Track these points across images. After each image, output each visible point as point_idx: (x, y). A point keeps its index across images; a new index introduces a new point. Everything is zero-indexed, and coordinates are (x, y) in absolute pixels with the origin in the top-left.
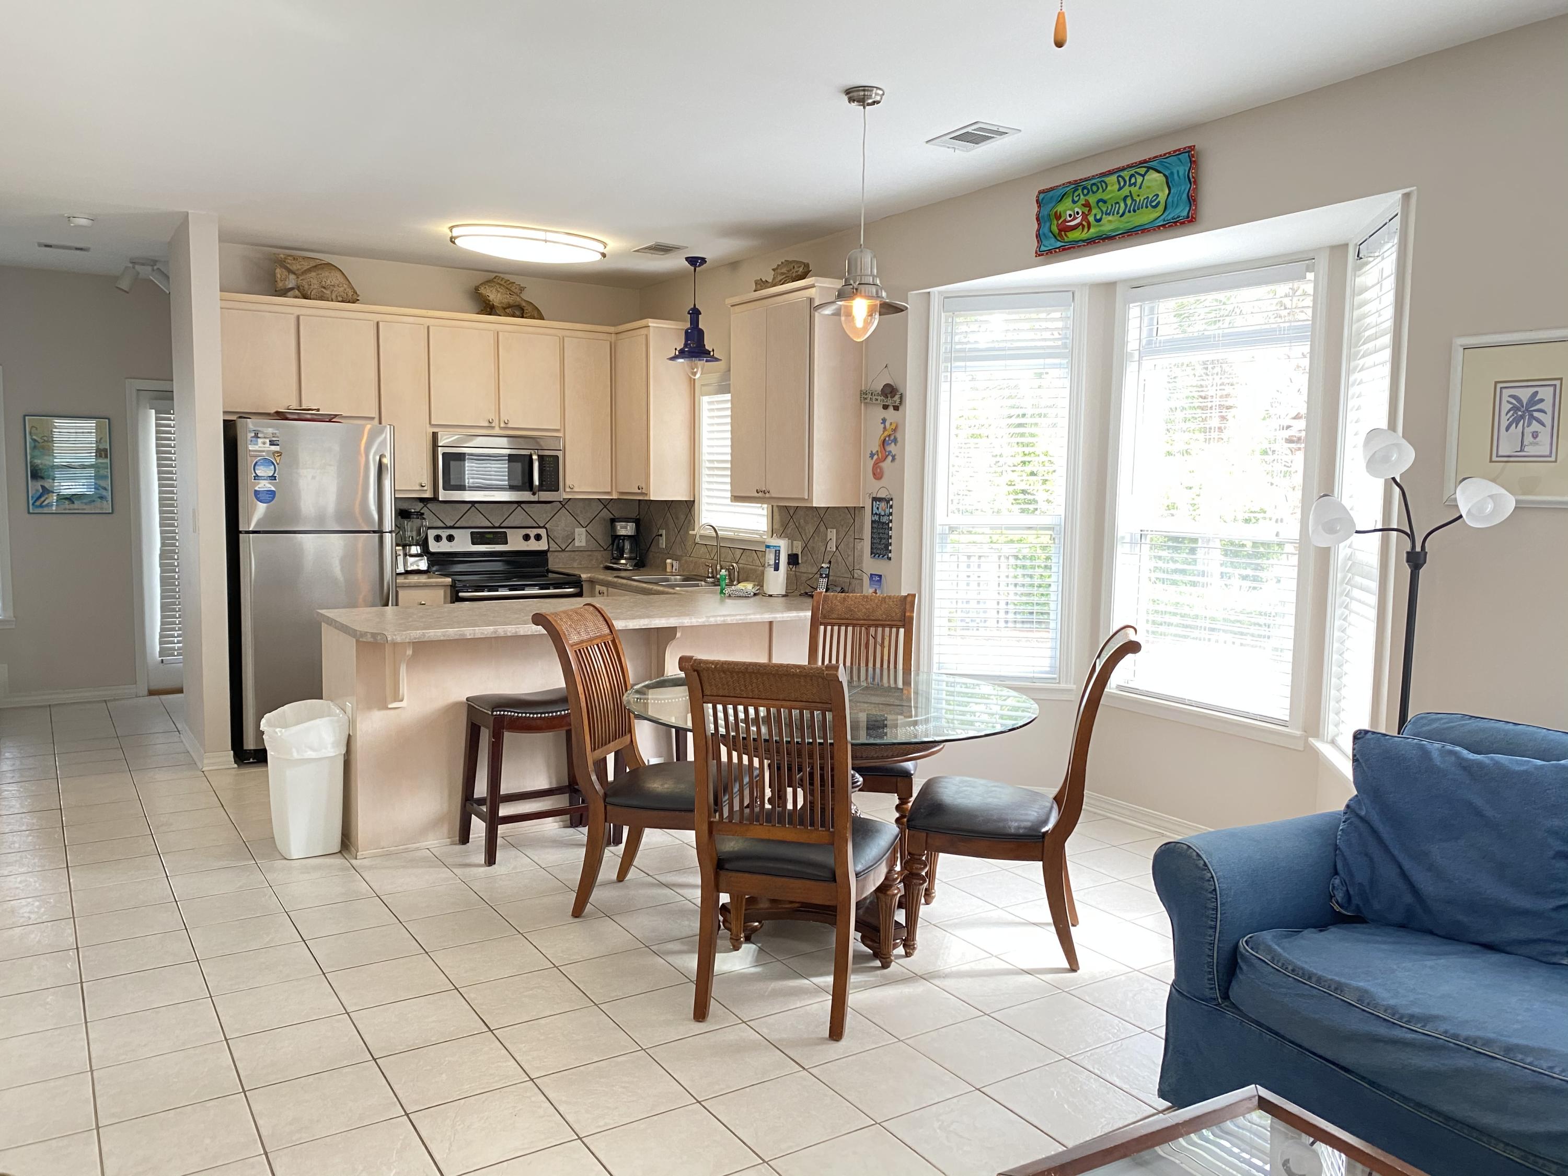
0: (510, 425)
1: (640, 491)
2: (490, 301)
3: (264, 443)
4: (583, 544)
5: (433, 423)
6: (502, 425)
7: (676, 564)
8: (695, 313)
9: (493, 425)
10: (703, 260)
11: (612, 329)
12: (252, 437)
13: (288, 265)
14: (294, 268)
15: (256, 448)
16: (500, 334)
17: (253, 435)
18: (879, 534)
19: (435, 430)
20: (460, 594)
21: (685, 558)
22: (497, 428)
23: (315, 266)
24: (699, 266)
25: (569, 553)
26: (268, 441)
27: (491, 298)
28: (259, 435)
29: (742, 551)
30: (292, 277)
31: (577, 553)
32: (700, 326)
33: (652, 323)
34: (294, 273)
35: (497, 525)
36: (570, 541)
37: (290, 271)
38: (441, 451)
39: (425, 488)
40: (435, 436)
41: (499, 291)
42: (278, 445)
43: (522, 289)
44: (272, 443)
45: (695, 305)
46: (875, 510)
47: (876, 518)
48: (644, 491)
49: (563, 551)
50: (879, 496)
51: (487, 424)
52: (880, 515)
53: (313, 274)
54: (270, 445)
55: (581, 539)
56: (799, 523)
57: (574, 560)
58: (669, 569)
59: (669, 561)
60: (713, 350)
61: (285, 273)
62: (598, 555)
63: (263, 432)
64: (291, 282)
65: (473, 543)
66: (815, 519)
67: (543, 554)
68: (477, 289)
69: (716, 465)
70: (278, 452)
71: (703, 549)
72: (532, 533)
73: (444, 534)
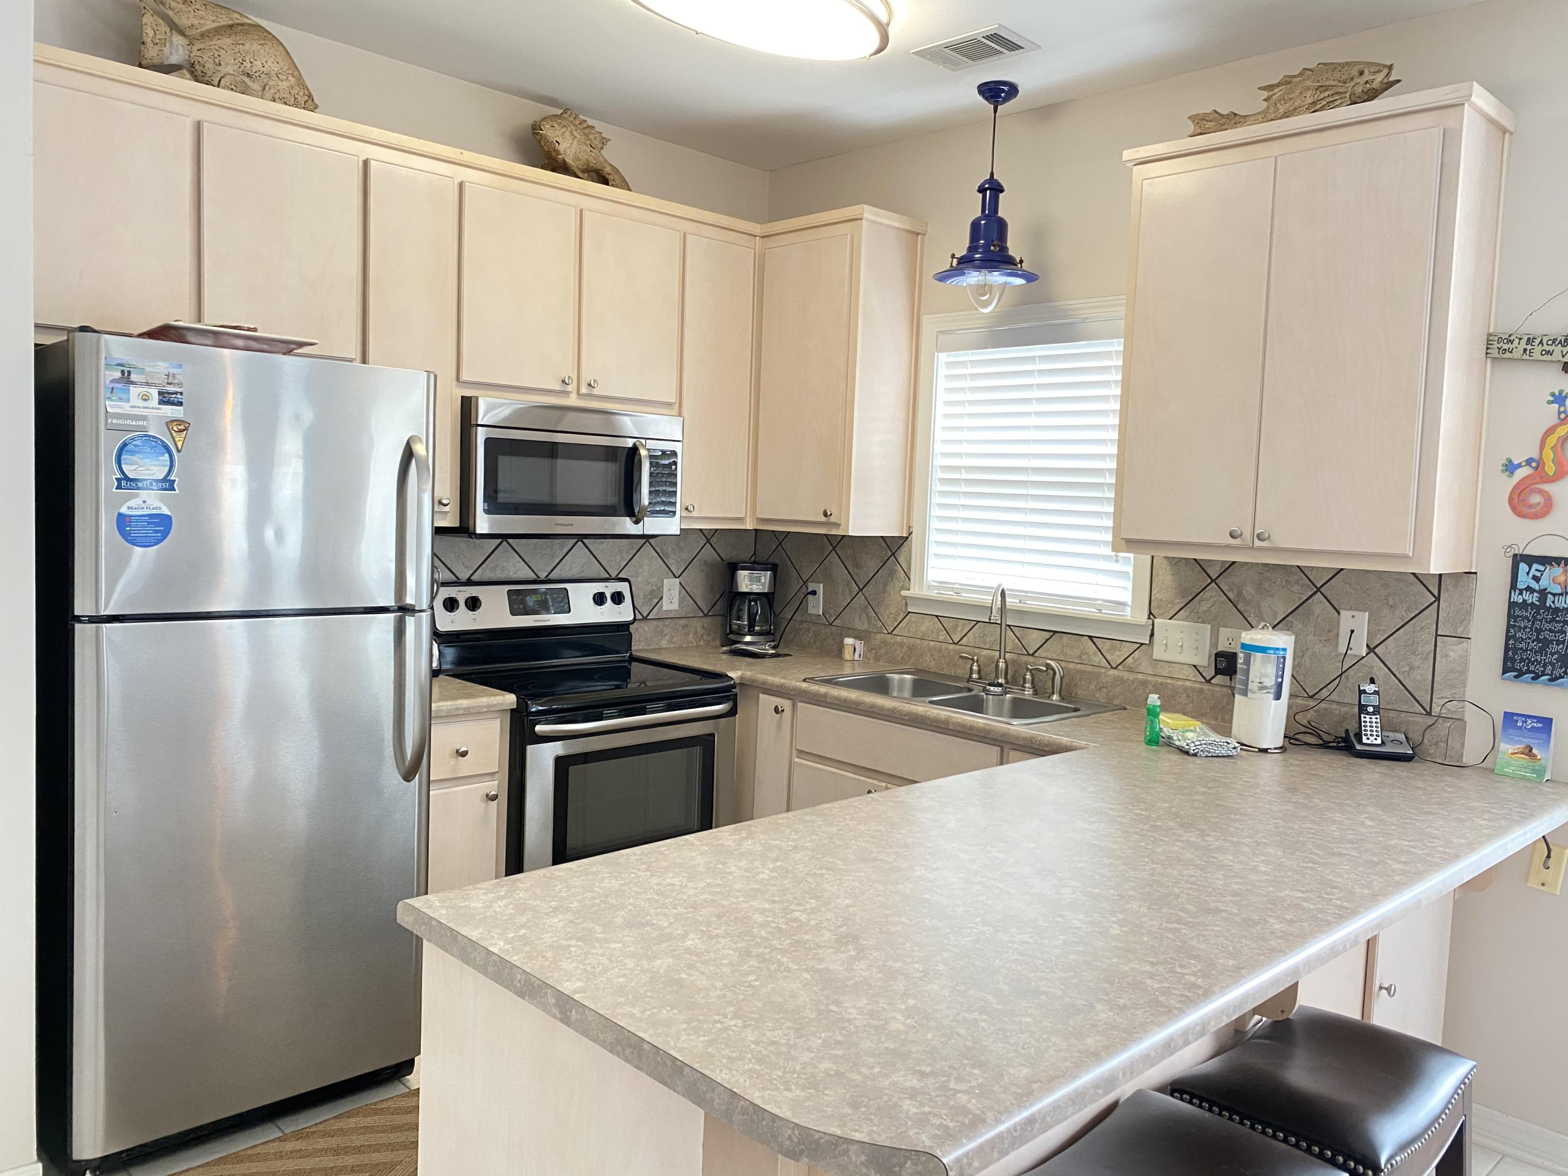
0: (595, 392)
1: (823, 519)
2: (558, 153)
3: (145, 398)
4: (675, 606)
5: (465, 377)
6: (584, 390)
7: (859, 645)
8: (992, 189)
9: (569, 388)
10: (1012, 90)
11: (757, 229)
12: (113, 381)
13: (171, 13)
14: (184, 21)
15: (125, 408)
16: (586, 213)
17: (118, 375)
18: (1539, 631)
19: (468, 393)
20: (539, 728)
21: (878, 636)
22: (574, 396)
23: (231, 26)
24: (1006, 100)
25: (655, 623)
26: (154, 392)
27: (561, 148)
28: (133, 377)
29: (1047, 635)
30: (178, 39)
31: (667, 622)
32: (1001, 214)
33: (868, 212)
34: (182, 33)
35: (543, 575)
36: (656, 601)
37: (174, 27)
38: (481, 435)
39: (446, 509)
40: (467, 406)
41: (575, 137)
42: (180, 404)
43: (604, 141)
44: (166, 399)
45: (992, 174)
46: (1524, 580)
47: (1533, 598)
48: (832, 519)
49: (645, 619)
50: (1535, 550)
51: (557, 387)
52: (1543, 593)
53: (226, 41)
54: (162, 402)
55: (672, 599)
56: (1240, 593)
57: (662, 634)
58: (848, 655)
59: (849, 641)
60: (1021, 261)
61: (165, 28)
62: (698, 625)
63: (142, 371)
64: (177, 51)
65: (513, 613)
66: (1296, 588)
67: (622, 628)
68: (536, 128)
69: (965, 476)
70: (179, 422)
71: (928, 624)
72: (608, 589)
73: (462, 594)
